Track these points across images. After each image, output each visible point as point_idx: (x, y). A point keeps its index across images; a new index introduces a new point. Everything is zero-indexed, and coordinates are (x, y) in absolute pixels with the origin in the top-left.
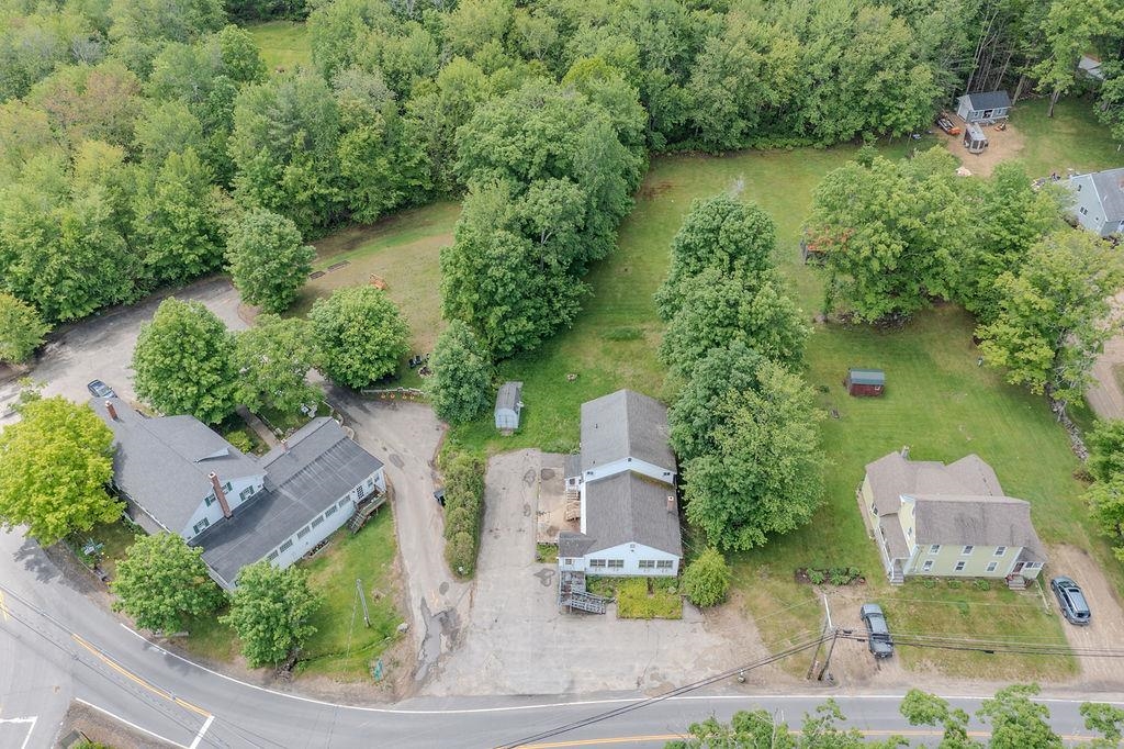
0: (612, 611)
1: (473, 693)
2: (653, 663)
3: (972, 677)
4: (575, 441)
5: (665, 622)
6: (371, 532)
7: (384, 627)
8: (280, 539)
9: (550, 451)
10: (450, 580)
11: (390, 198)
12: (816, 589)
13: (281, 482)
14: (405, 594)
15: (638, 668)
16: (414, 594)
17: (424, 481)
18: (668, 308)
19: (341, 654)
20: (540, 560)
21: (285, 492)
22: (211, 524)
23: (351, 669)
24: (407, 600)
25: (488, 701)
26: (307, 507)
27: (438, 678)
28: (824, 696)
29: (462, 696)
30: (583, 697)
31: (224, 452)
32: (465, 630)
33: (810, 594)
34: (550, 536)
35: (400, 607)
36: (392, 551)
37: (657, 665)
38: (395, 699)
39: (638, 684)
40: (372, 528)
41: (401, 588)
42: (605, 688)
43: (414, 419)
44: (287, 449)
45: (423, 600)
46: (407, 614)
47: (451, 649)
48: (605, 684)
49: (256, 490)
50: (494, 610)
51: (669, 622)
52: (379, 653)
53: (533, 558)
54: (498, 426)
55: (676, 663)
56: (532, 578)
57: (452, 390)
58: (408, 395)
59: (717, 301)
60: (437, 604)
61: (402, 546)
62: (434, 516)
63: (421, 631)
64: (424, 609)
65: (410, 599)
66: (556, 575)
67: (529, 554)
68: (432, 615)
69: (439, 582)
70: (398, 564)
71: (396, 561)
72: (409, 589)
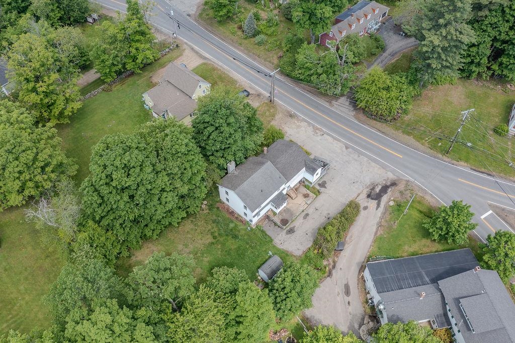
1: (379, 166)
2: (314, 137)
5: (297, 143)
9: (270, 237)
10: (361, 209)
14: (383, 216)
16: (379, 214)
17: (341, 267)
20: (318, 193)
23: (419, 203)
24: (384, 213)
25: (375, 161)
27: (388, 179)
29: (383, 168)
32: (367, 188)
35: (388, 213)
36: (378, 239)
37: (313, 135)
38: (408, 181)
39: (324, 135)
41: (383, 220)
45: (377, 209)
46: (387, 208)
48: (333, 141)
50: (352, 187)
51: (295, 142)
53: (322, 194)
55: (306, 132)
56: (328, 187)
60: (373, 204)
61: (372, 239)
62: (348, 244)
63: (385, 199)
64: (378, 205)
65: (382, 213)
66: (319, 182)
67: (321, 198)
68: (377, 201)
69: (366, 211)
70: (378, 232)
71: (379, 233)
72: (380, 217)
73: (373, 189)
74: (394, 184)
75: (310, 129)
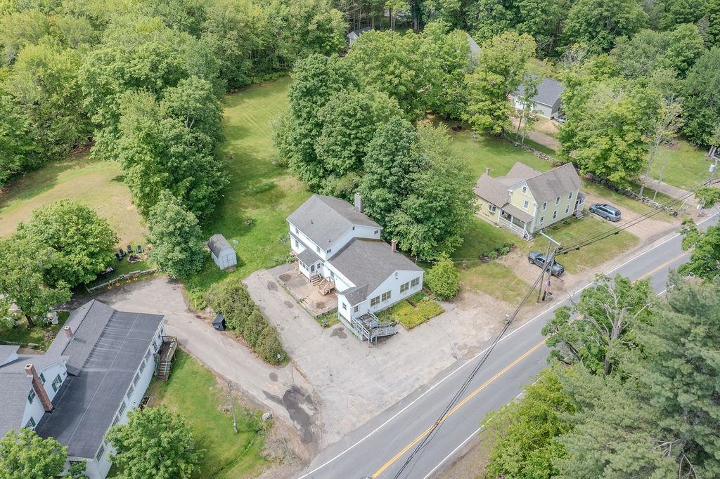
0: (400, 329)
1: (359, 425)
2: (452, 343)
3: (603, 262)
4: (285, 254)
5: (437, 318)
6: (179, 373)
7: (250, 426)
8: (114, 404)
9: (272, 267)
10: (273, 370)
11: (13, 162)
12: (497, 261)
13: (82, 364)
14: (247, 396)
15: (447, 350)
16: (253, 392)
17: (193, 323)
18: (309, 140)
19: (230, 464)
20: (327, 326)
21: (90, 369)
22: (37, 423)
23: (251, 467)
24: (252, 400)
25: (374, 423)
26: (122, 370)
27: (324, 432)
28: (553, 307)
29: (352, 432)
30: (432, 383)
31: (15, 356)
32: (314, 392)
33: (497, 265)
34: (322, 308)
35: (249, 406)
36: (210, 377)
37: (456, 341)
38: (305, 464)
39: (456, 358)
40: (179, 370)
41: (240, 394)
42: (438, 371)
43: (149, 291)
44: (71, 335)
45: (265, 392)
46: (261, 408)
47: (316, 409)
48: (436, 369)
49: (63, 378)
50: (323, 370)
51: (439, 316)
52: (262, 444)
53: (321, 328)
54: (222, 268)
55: (465, 335)
56: (332, 339)
57: (183, 245)
58: (131, 278)
59: (355, 109)
60: (279, 390)
61: (215, 369)
62: (222, 339)
63: (282, 412)
64: (273, 398)
65: (254, 397)
66: (345, 329)
67: (315, 328)
68: (281, 397)
69: (267, 376)
70: (223, 382)
71: (219, 381)
72: (247, 392)
73: (309, 400)
74: (309, 438)
75: (472, 342)
